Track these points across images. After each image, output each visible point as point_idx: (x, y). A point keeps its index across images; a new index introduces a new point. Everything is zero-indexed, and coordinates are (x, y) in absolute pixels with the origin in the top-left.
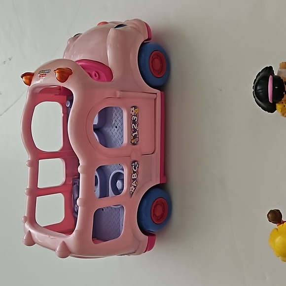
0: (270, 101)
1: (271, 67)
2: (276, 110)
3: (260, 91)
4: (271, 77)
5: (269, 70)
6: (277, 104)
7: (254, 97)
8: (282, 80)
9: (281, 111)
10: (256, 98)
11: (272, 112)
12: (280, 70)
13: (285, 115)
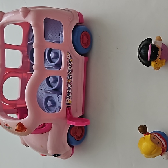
0: (149, 59)
1: (151, 39)
2: (151, 65)
3: (143, 53)
4: (150, 44)
5: (150, 40)
6: (152, 62)
7: (138, 56)
8: (157, 47)
9: (154, 67)
10: (140, 56)
11: (148, 66)
12: (156, 41)
13: (156, 69)
